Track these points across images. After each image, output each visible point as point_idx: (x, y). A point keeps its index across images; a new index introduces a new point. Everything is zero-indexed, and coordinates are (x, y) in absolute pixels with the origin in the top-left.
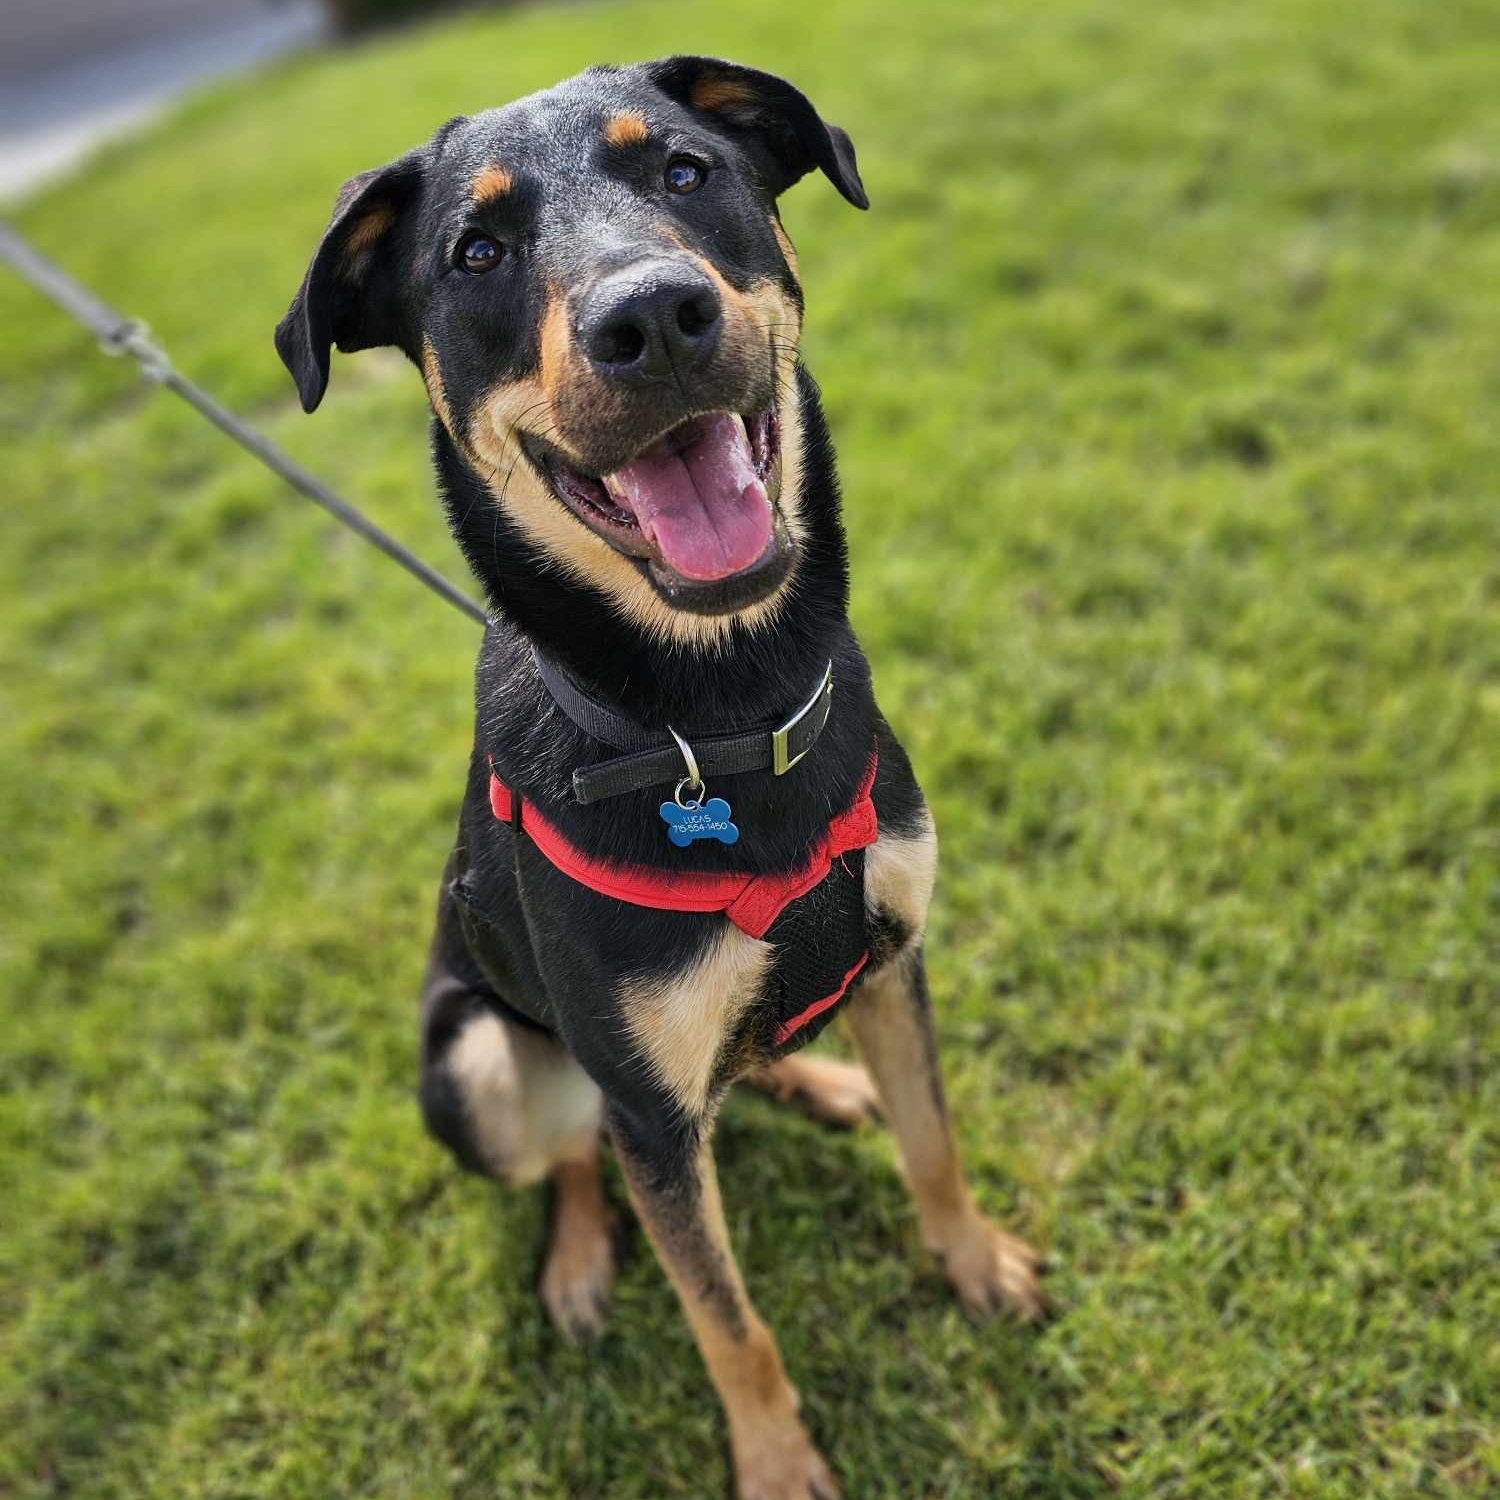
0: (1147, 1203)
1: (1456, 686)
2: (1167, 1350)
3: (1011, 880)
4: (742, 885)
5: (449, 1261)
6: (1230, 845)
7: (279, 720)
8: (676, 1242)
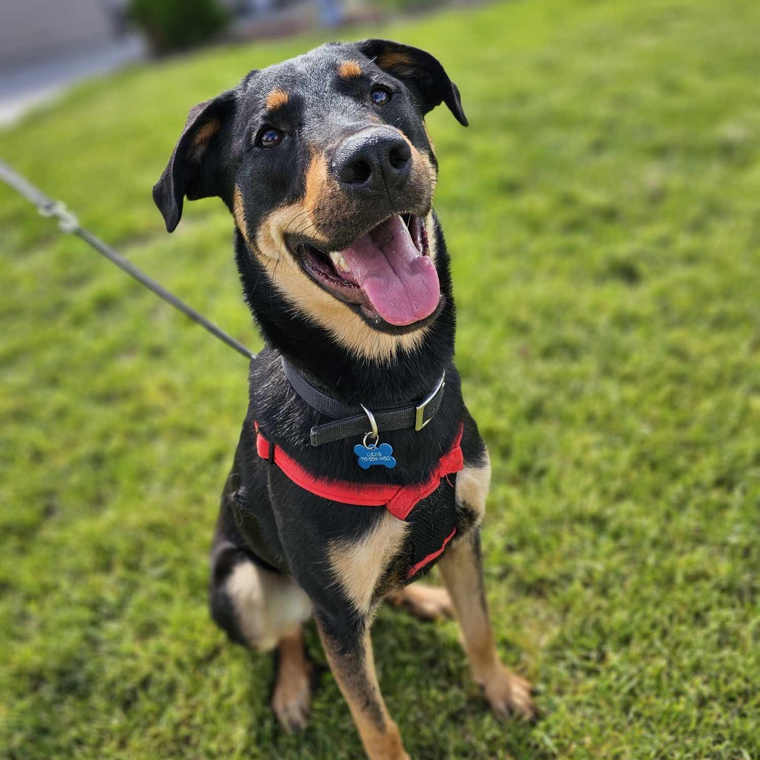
0: (587, 658)
1: (737, 395)
2: (600, 735)
3: (513, 493)
4: (395, 492)
5: (224, 689)
6: (625, 476)
7: (129, 407)
8: (350, 681)
